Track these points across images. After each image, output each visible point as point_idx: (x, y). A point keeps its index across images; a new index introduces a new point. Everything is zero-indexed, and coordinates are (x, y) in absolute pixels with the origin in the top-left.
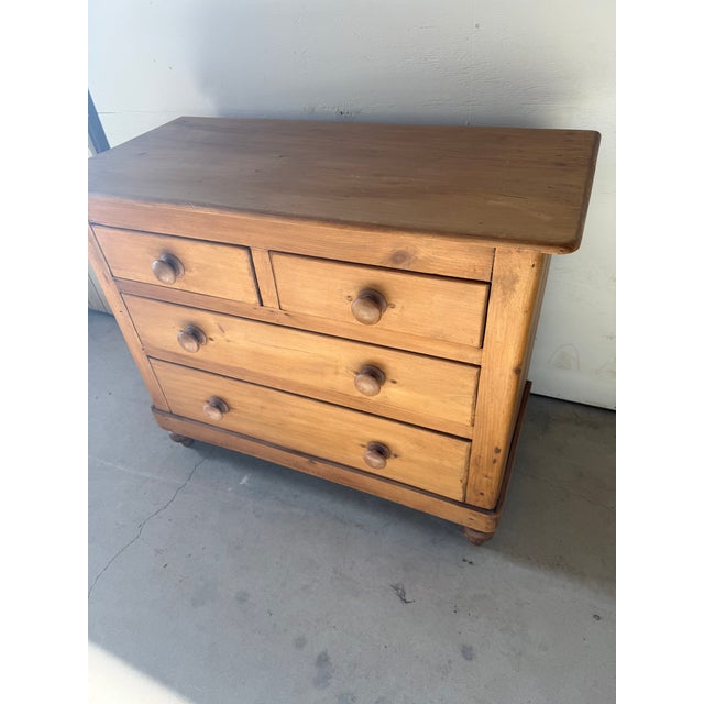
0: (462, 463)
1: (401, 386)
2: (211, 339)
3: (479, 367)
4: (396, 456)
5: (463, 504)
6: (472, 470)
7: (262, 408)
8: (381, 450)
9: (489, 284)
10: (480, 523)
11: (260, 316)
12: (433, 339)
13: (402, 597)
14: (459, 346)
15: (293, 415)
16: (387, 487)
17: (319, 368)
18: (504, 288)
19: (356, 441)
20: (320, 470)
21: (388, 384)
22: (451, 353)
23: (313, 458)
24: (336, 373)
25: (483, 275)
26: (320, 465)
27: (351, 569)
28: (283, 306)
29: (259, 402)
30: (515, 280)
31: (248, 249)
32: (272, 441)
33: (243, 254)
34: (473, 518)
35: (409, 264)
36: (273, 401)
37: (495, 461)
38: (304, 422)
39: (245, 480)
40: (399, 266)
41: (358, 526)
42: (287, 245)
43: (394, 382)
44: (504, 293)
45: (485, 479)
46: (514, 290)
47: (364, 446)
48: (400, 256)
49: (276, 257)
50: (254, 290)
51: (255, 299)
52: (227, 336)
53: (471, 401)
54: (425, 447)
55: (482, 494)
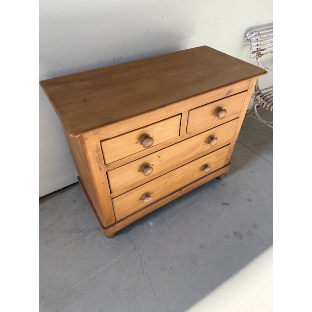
0: (227, 153)
2: (153, 165)
3: (239, 117)
5: (223, 167)
7: (166, 182)
9: (248, 90)
11: (177, 141)
13: (226, 204)
15: (178, 177)
16: (205, 179)
17: (193, 149)
23: (180, 189)
25: (247, 88)
26: (184, 190)
28: (188, 131)
29: (165, 181)
31: (181, 114)
32: (168, 194)
33: (179, 117)
35: (231, 93)
36: (171, 176)
38: (181, 176)
40: (229, 95)
45: (230, 154)
47: (200, 169)
49: (190, 112)
51: (178, 134)
52: (160, 159)
53: (234, 130)
54: (218, 155)
55: (228, 160)
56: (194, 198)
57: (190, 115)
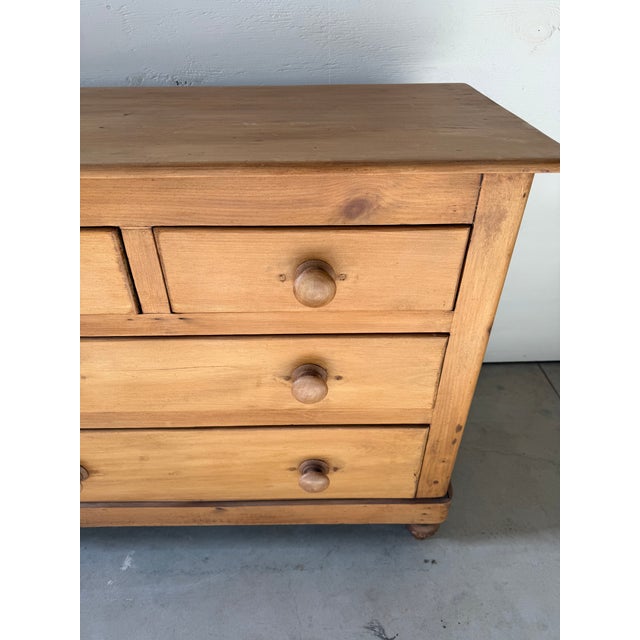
0: (418, 454)
1: (348, 381)
3: (447, 335)
4: (336, 469)
5: (415, 500)
6: (427, 458)
7: (142, 459)
8: (318, 467)
9: (471, 227)
10: (433, 514)
11: (136, 330)
12: (396, 310)
13: (383, 636)
14: (426, 313)
15: (191, 457)
16: (325, 508)
18: (489, 229)
19: (283, 466)
20: (232, 515)
21: (331, 383)
22: (415, 325)
23: (219, 504)
24: (258, 385)
25: (465, 215)
26: (232, 511)
27: (310, 626)
28: (176, 307)
29: (138, 453)
30: (502, 216)
31: (117, 231)
32: (157, 499)
33: (109, 239)
34: (427, 512)
35: (368, 217)
36: (159, 445)
37: (454, 442)
38: (207, 462)
39: (127, 563)
40: (355, 220)
41: (297, 567)
42: (183, 214)
43: (339, 378)
44: (488, 236)
45: (442, 465)
46: (499, 230)
47: (294, 469)
48: (357, 206)
49: (163, 236)
50: (127, 293)
51: (130, 305)
53: (435, 379)
54: (373, 448)
55: (436, 482)
56: (298, 552)
57: (163, 246)
